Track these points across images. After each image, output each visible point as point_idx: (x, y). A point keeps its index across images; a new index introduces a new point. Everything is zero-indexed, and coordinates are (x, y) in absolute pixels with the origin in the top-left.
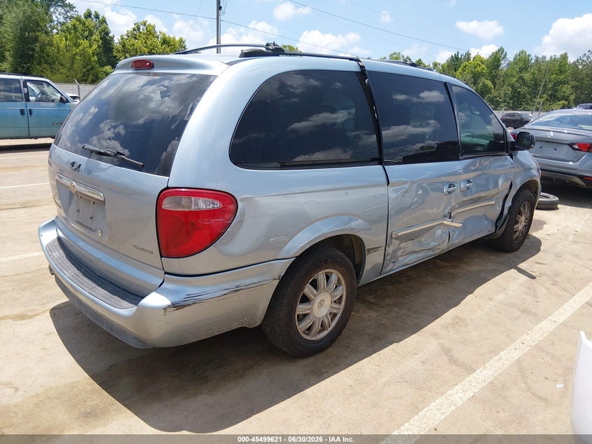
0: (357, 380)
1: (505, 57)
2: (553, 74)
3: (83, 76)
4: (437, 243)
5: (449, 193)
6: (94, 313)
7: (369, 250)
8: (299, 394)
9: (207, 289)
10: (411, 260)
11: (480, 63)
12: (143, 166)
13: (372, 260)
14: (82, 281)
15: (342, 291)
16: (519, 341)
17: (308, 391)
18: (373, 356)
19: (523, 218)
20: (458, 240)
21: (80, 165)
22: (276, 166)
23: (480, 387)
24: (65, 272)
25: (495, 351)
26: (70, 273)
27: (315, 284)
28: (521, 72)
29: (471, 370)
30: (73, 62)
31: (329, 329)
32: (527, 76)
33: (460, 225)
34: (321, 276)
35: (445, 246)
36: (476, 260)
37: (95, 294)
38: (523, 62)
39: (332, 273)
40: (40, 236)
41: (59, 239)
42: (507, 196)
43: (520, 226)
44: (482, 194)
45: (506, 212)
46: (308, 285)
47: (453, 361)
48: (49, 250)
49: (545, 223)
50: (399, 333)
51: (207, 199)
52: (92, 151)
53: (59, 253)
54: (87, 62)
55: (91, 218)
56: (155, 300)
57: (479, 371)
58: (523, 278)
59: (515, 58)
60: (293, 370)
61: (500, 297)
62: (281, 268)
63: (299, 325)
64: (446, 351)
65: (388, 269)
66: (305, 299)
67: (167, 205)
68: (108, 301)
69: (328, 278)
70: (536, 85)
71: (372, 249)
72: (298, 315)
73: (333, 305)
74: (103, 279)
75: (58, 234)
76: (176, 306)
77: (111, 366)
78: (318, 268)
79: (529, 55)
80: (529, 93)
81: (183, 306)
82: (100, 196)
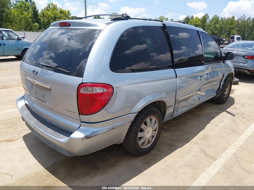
0: (166, 166)
1: (208, 18)
2: (228, 25)
3: (26, 28)
4: (194, 102)
5: (200, 80)
6: (47, 140)
7: (168, 107)
8: (141, 174)
9: (100, 129)
10: (184, 110)
11: (198, 20)
12: (70, 73)
13: (169, 111)
14: (40, 125)
15: (156, 126)
16: (233, 145)
17: (145, 172)
18: (171, 154)
19: (227, 89)
20: (203, 100)
21: (38, 72)
22: (129, 71)
23: (220, 167)
24: (31, 121)
25: (224, 150)
26: (33, 122)
27: (145, 124)
28: (215, 24)
29: (215, 159)
30: (21, 22)
31: (151, 143)
32: (218, 26)
33: (205, 94)
34: (148, 120)
35: (197, 103)
36: (208, 108)
37: (47, 132)
38: (216, 20)
39: (152, 118)
40: (17, 103)
41: (26, 105)
42: (222, 80)
43: (226, 93)
44: (212, 79)
45: (221, 87)
46: (143, 124)
47: (206, 155)
48: (21, 110)
49: (234, 91)
50: (181, 143)
51: (101, 88)
52: (43, 66)
53: (27, 112)
54: (27, 22)
55: (43, 96)
56: (77, 135)
57: (218, 159)
58: (230, 116)
59: (213, 18)
60: (137, 162)
61: (222, 125)
62: (132, 117)
63: (139, 142)
64: (203, 151)
65: (175, 114)
66: (142, 130)
67: (82, 91)
68: (54, 135)
69: (151, 120)
70: (221, 29)
71: (169, 106)
72: (139, 138)
73: (153, 132)
74: (50, 124)
75: (25, 103)
76: (87, 137)
77: (54, 163)
78: (147, 116)
79: (219, 17)
80: (218, 33)
81: (90, 137)
82: (48, 87)
